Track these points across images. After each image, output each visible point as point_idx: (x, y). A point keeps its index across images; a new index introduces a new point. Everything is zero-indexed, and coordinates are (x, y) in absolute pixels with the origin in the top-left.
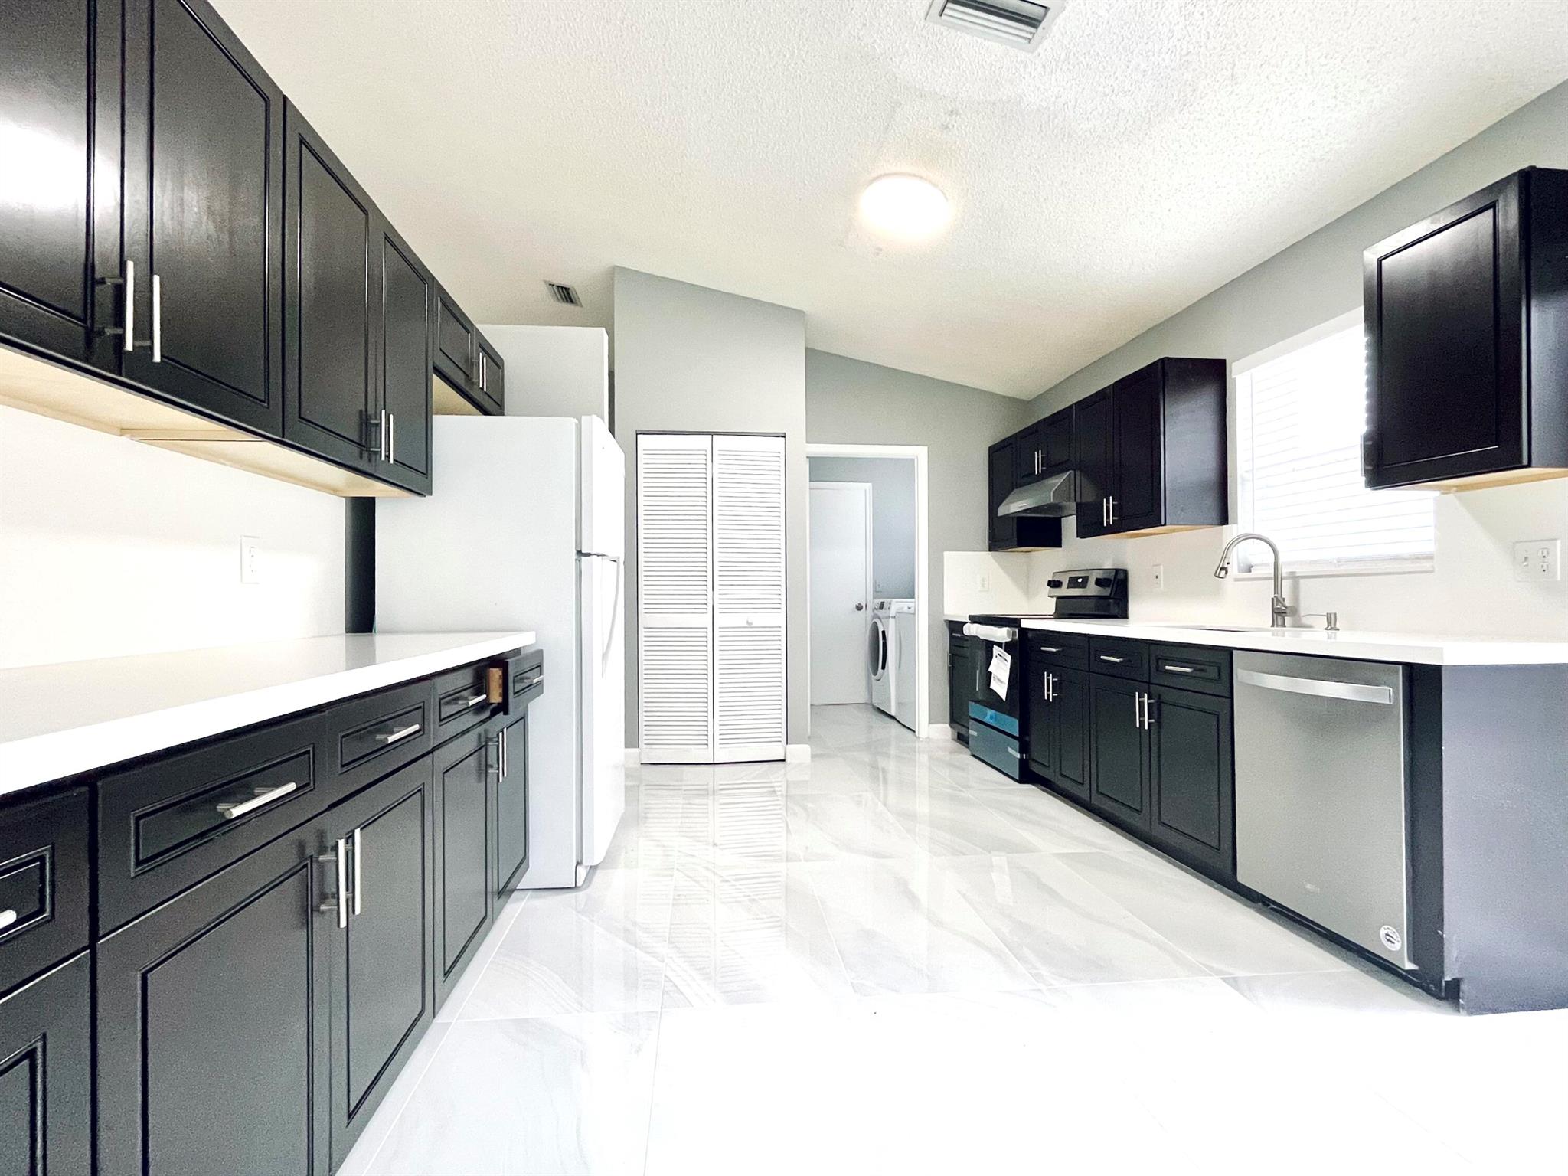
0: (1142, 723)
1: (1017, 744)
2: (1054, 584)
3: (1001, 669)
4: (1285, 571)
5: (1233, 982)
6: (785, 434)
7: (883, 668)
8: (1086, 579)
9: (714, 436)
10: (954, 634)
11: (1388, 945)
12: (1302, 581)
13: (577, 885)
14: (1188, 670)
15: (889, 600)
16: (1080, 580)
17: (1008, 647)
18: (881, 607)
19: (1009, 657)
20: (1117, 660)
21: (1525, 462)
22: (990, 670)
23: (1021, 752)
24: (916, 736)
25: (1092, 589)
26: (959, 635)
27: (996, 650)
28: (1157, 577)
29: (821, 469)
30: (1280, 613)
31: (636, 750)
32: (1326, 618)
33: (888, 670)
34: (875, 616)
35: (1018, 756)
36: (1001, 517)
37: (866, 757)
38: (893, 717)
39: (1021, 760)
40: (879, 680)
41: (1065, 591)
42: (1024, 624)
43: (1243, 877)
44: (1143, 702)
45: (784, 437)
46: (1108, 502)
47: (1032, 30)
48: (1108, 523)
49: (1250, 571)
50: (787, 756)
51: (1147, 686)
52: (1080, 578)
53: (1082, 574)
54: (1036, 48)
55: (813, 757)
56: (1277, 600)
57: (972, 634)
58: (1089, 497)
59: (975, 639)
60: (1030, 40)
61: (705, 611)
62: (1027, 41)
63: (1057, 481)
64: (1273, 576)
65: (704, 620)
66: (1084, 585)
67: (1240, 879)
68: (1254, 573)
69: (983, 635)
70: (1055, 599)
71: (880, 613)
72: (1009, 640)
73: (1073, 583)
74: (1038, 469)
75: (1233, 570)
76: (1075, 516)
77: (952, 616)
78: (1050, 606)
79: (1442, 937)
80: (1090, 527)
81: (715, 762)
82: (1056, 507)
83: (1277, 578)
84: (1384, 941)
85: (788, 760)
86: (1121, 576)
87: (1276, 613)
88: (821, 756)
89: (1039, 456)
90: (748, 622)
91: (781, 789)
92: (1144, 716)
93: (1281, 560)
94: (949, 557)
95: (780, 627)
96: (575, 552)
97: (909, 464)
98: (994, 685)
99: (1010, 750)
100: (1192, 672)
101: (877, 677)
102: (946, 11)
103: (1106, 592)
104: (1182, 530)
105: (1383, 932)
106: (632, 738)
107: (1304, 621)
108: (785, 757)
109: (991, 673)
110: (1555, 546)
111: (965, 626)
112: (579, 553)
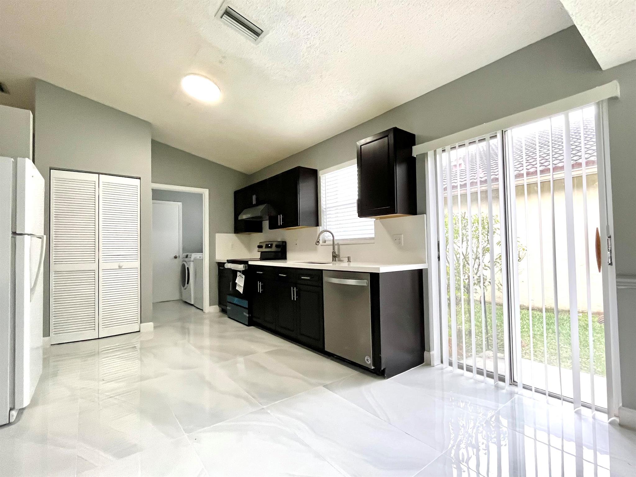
0: (294, 298)
1: (247, 311)
2: (260, 247)
3: (240, 282)
4: (336, 243)
5: (325, 386)
6: (140, 177)
7: (188, 283)
8: (272, 245)
9: (100, 175)
10: (220, 268)
11: (367, 362)
12: (340, 246)
13: (10, 422)
14: (309, 278)
15: (191, 254)
16: (269, 245)
17: (243, 272)
18: (187, 256)
19: (244, 276)
20: (285, 276)
21: (396, 212)
22: (236, 282)
23: (249, 314)
24: (204, 312)
25: (274, 249)
26: (223, 268)
27: (238, 274)
28: (296, 244)
29: (157, 195)
30: (335, 257)
31: (48, 338)
32: (347, 258)
33: (190, 284)
34: (184, 261)
35: (248, 315)
36: (240, 220)
37: (179, 324)
38: (192, 305)
39: (249, 317)
40: (186, 289)
41: (264, 250)
42: (250, 263)
43: (327, 349)
44: (294, 290)
45: (140, 179)
46: (280, 216)
47: (257, 37)
48: (280, 224)
49: (325, 243)
50: (141, 329)
51: (295, 285)
52: (270, 244)
53: (270, 243)
54: (258, 43)
55: (155, 327)
56: (334, 252)
57: (229, 268)
58: (273, 213)
59: (230, 269)
60: (256, 40)
61: (94, 262)
62: (255, 40)
63: (262, 207)
64: (332, 244)
65: (94, 266)
66: (271, 247)
67: (326, 349)
68: (327, 243)
69: (233, 268)
70: (260, 252)
71: (186, 259)
72: (244, 269)
73: (267, 246)
74: (254, 202)
75: (321, 242)
76: (268, 221)
77: (219, 260)
78: (258, 255)
79: (381, 356)
80: (274, 226)
81: (99, 337)
82: (260, 217)
83: (333, 245)
84: (366, 361)
85: (141, 331)
86: (284, 244)
87: (334, 257)
88: (159, 327)
89: (254, 197)
90: (119, 266)
91: (138, 346)
92: (294, 296)
93: (335, 238)
94: (218, 236)
95: (137, 268)
96: (11, 232)
97: (201, 196)
98: (237, 288)
99: (245, 314)
100: (310, 279)
101: (185, 288)
102: (223, 17)
103: (279, 250)
104: (304, 228)
105: (366, 358)
106: (46, 332)
107: (342, 259)
108: (140, 329)
109: (236, 283)
110: (402, 236)
111: (226, 264)
112: (14, 233)
